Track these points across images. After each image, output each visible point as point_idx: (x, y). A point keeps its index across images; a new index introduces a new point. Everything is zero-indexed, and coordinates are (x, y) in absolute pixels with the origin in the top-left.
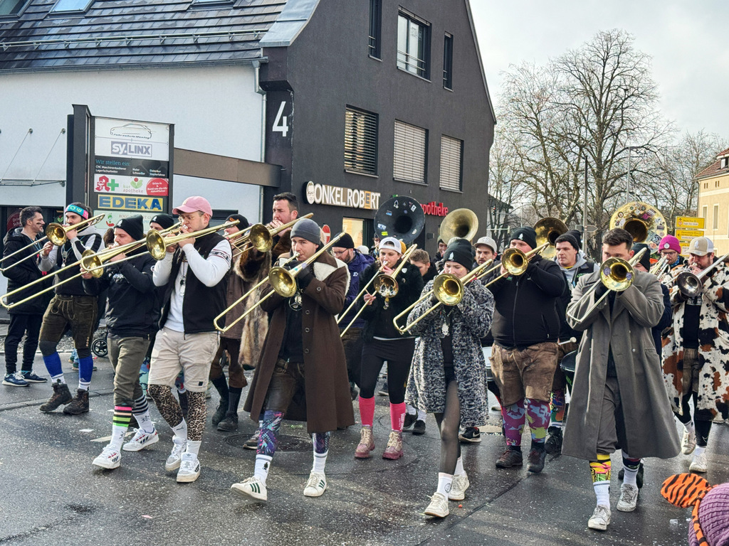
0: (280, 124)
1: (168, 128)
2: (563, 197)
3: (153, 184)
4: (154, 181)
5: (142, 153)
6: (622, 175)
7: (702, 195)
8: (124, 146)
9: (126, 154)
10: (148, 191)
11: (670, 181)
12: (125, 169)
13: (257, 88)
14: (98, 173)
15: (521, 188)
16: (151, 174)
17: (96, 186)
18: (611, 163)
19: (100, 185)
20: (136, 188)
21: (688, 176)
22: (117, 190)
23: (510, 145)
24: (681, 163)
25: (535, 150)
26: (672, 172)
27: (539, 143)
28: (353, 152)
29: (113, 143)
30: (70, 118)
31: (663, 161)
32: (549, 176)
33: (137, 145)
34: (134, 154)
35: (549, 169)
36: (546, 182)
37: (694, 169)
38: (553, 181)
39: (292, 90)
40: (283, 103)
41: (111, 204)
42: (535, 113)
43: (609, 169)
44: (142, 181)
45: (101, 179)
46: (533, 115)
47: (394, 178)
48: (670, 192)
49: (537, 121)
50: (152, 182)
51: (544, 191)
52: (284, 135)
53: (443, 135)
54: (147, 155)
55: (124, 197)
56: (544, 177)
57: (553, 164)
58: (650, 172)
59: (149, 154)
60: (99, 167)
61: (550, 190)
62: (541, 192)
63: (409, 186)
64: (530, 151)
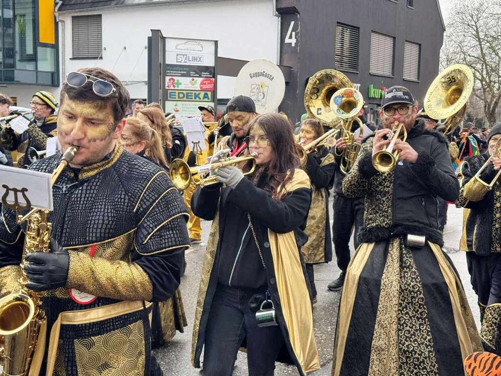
0: (291, 37)
1: (214, 44)
2: (495, 82)
3: (204, 82)
4: (205, 80)
5: (197, 61)
8: (185, 56)
9: (186, 62)
10: (201, 88)
12: (185, 72)
13: (274, 13)
14: (168, 76)
16: (203, 76)
17: (166, 85)
19: (170, 84)
20: (193, 85)
22: (181, 87)
23: (456, 45)
25: (475, 49)
27: (478, 43)
28: (342, 55)
29: (177, 55)
30: (150, 39)
32: (484, 67)
33: (193, 56)
34: (192, 62)
35: (485, 62)
36: (482, 71)
38: (487, 71)
39: (299, 13)
40: (293, 23)
41: (177, 97)
42: (475, 22)
44: (196, 80)
45: (170, 80)
46: (474, 23)
47: (370, 73)
49: (476, 26)
50: (203, 81)
51: (480, 78)
52: (293, 45)
53: (406, 41)
54: (200, 62)
55: (185, 92)
56: (481, 68)
57: (487, 58)
59: (201, 61)
60: (169, 71)
61: (485, 77)
62: (478, 79)
63: (381, 78)
64: (471, 49)
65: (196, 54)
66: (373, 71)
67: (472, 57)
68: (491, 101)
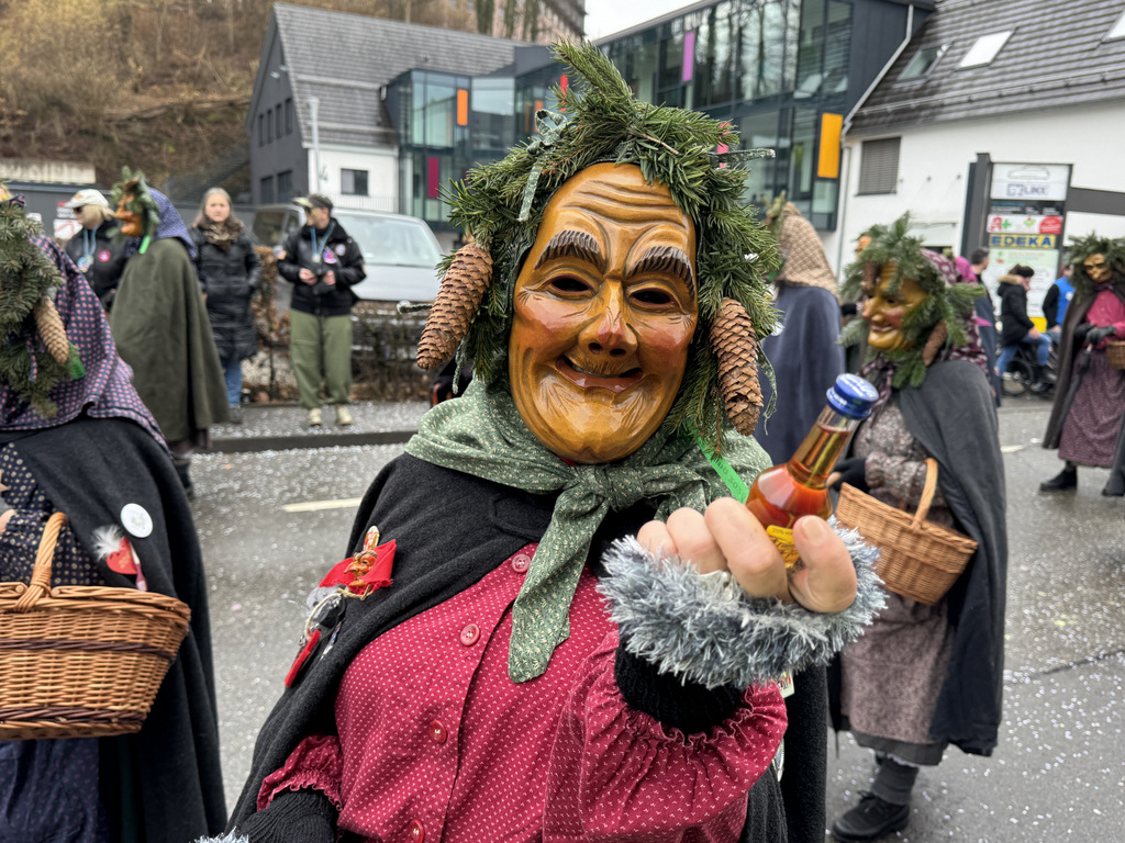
1: (1067, 168)
4: (1047, 219)
5: (1038, 193)
8: (1021, 188)
9: (1021, 195)
10: (1040, 230)
12: (1018, 209)
14: (993, 214)
16: (1044, 213)
17: (989, 227)
19: (994, 225)
20: (1029, 226)
22: (1011, 230)
29: (1010, 185)
30: (973, 167)
34: (1030, 195)
41: (1003, 243)
44: (1035, 219)
45: (995, 219)
50: (1045, 221)
54: (1042, 195)
55: (1015, 236)
60: (994, 208)
65: (1037, 183)
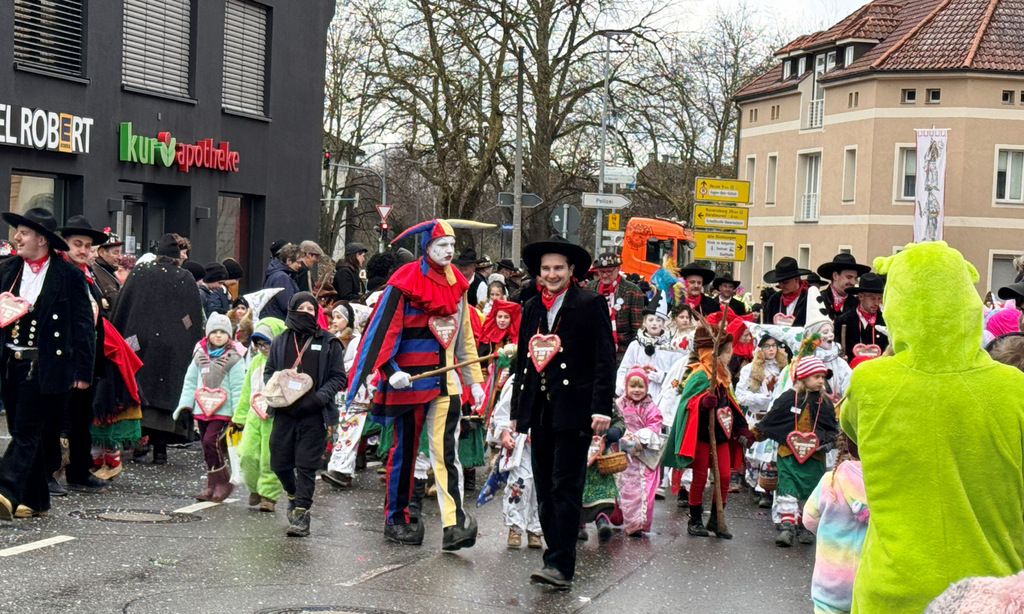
2: (470, 134)
6: (588, 90)
7: (744, 134)
11: (684, 103)
15: (382, 111)
18: (567, 64)
21: (718, 94)
23: (360, 17)
24: (705, 66)
25: (414, 32)
26: (687, 86)
27: (421, 16)
28: (33, 25)
31: (668, 61)
32: (440, 88)
35: (442, 71)
36: (435, 100)
37: (729, 80)
38: (448, 100)
43: (563, 77)
47: (123, 86)
48: (681, 125)
51: (429, 118)
56: (431, 89)
57: (448, 61)
58: (644, 83)
61: (444, 118)
62: (424, 121)
63: (156, 102)
64: (402, 32)
66: (132, 79)
67: (404, 56)
68: (461, 189)
